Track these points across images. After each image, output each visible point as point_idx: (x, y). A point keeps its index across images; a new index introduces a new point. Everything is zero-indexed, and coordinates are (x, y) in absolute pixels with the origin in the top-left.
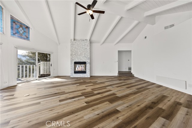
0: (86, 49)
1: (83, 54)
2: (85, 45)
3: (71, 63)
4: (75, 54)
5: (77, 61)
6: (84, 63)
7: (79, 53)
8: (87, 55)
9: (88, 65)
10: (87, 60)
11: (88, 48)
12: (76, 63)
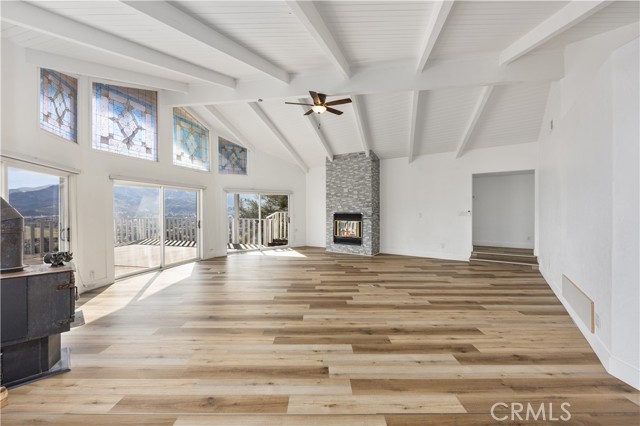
0: (362, 178)
1: (356, 192)
2: (360, 168)
3: (328, 216)
4: (336, 195)
5: (341, 210)
6: (357, 217)
7: (346, 190)
8: (364, 195)
9: (367, 223)
10: (365, 209)
11: (368, 176)
12: (338, 216)
